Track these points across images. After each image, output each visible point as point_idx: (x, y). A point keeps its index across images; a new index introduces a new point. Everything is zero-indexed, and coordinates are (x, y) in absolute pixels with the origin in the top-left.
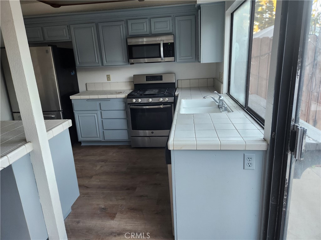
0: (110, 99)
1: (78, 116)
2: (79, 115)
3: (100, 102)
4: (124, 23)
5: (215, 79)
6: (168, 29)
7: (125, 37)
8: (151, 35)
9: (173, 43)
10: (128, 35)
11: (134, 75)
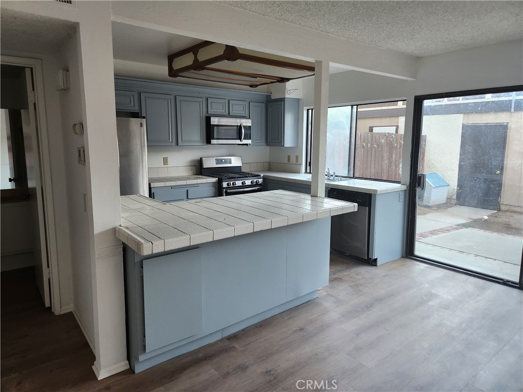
0: (199, 184)
3: (187, 189)
4: (204, 100)
5: (269, 163)
6: (244, 112)
7: (205, 115)
8: (229, 116)
9: (250, 126)
10: (208, 113)
11: (201, 159)
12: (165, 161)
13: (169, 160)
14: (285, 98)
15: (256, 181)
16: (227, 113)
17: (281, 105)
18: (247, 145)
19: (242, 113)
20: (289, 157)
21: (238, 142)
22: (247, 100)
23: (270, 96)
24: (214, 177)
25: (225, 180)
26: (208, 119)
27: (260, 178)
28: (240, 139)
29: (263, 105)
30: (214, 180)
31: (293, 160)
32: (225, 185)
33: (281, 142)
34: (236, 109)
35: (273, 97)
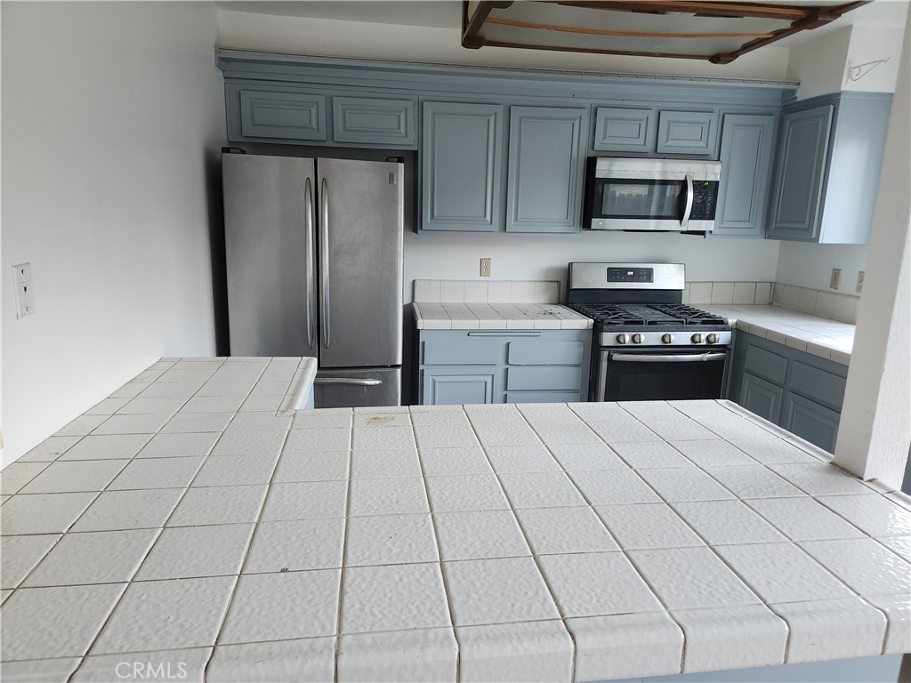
0: (539, 331)
1: (434, 382)
2: (437, 379)
3: (508, 340)
4: (586, 115)
5: (773, 285)
6: (702, 144)
7: (584, 153)
8: (656, 154)
9: (718, 182)
10: (593, 148)
11: (570, 264)
12: (484, 267)
13: (493, 266)
14: (839, 94)
15: (707, 338)
16: (649, 147)
17: (825, 116)
18: (702, 233)
19: (697, 146)
20: (836, 274)
21: (673, 224)
22: (716, 108)
23: (794, 91)
24: (587, 315)
25: (611, 327)
26: (591, 164)
27: (724, 330)
28: (680, 216)
29: (769, 123)
30: (584, 323)
31: (848, 283)
32: (608, 338)
33: (809, 229)
34: (681, 134)
35: (803, 94)
